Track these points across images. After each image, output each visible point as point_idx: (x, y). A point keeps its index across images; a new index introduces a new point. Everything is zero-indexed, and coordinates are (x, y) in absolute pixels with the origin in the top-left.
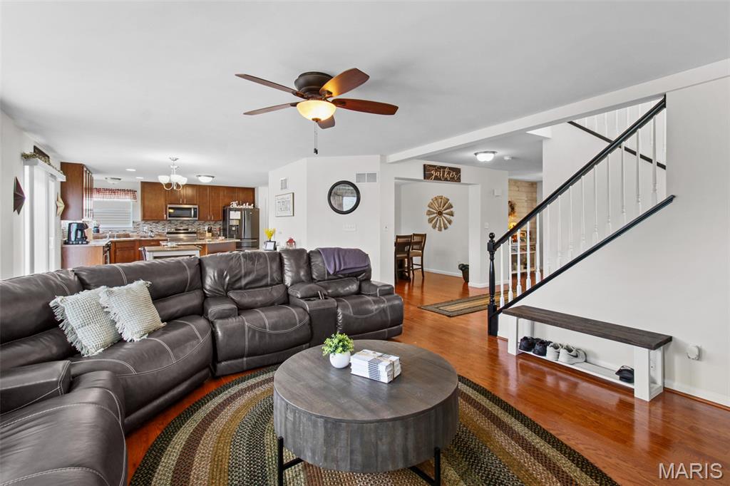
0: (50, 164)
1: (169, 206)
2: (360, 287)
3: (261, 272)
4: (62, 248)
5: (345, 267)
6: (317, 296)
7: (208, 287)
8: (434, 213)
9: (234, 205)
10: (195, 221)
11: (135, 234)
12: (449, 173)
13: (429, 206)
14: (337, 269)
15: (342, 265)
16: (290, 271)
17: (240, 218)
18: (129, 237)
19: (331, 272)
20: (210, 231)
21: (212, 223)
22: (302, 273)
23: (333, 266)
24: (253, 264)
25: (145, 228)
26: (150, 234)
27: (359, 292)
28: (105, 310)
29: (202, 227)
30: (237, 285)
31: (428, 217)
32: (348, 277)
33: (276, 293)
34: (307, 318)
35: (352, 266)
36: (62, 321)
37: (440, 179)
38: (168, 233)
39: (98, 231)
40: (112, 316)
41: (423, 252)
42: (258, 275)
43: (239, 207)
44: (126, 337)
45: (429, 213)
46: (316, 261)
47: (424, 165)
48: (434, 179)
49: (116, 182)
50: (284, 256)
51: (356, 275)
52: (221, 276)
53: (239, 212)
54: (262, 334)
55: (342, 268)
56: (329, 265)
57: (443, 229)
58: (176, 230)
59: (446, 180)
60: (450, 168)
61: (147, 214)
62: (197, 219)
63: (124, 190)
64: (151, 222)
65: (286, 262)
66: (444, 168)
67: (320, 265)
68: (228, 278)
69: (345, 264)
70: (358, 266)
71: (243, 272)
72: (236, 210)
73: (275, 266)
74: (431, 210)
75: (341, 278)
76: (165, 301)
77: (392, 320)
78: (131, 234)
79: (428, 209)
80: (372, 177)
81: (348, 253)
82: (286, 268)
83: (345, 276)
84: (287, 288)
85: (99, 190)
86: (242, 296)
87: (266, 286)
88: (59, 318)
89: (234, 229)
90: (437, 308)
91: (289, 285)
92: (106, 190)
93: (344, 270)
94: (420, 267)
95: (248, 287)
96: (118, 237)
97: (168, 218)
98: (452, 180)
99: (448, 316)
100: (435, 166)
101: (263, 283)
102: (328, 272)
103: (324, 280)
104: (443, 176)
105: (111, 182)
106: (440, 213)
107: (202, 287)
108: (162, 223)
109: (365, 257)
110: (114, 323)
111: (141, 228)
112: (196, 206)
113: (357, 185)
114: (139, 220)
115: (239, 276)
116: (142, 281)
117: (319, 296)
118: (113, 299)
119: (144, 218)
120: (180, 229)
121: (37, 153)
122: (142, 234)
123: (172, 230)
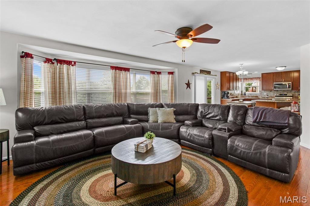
0: (210, 75)
1: (274, 83)
10: (290, 90)
11: (260, 96)
14: (257, 120)
15: (262, 118)
18: (257, 97)
19: (253, 122)
22: (239, 117)
23: (255, 117)
25: (265, 94)
26: (266, 96)
32: (270, 127)
38: (276, 96)
39: (245, 94)
40: (158, 115)
42: (214, 114)
44: (159, 121)
46: (249, 113)
49: (250, 75)
51: (278, 128)
52: (202, 112)
55: (261, 121)
58: (280, 95)
61: (265, 87)
63: (256, 78)
64: (267, 91)
65: (231, 111)
67: (250, 116)
71: (209, 112)
78: (259, 96)
82: (230, 114)
83: (268, 126)
87: (217, 120)
88: (148, 112)
92: (249, 79)
96: (252, 97)
97: (274, 89)
101: (217, 118)
103: (250, 125)
105: (248, 75)
107: (196, 115)
108: (272, 92)
110: (158, 117)
111: (263, 94)
114: (261, 90)
115: (207, 113)
116: (173, 108)
117: (226, 130)
118: (159, 111)
119: (263, 89)
120: (282, 95)
121: (202, 71)
122: (263, 96)
123: (278, 95)
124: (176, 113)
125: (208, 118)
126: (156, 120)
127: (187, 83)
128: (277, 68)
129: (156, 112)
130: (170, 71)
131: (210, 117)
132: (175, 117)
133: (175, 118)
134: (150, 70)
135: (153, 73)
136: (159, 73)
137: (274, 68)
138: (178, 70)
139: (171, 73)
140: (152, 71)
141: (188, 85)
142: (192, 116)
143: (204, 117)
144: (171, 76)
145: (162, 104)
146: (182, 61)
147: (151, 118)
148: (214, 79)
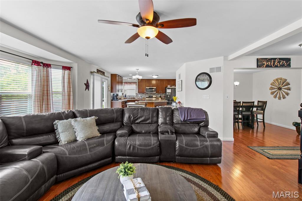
0: (105, 76)
1: (146, 88)
2: (199, 130)
3: (147, 117)
4: (111, 102)
5: (191, 118)
6: (168, 132)
7: (125, 122)
8: (275, 89)
9: (169, 87)
10: (155, 93)
11: (136, 98)
12: (279, 62)
13: (271, 84)
14: (186, 119)
16: (161, 118)
17: (171, 92)
18: (135, 99)
19: (182, 120)
20: (160, 97)
21: (161, 94)
22: (168, 119)
23: (183, 117)
24: (144, 113)
25: (139, 96)
26: (141, 98)
27: (198, 133)
28: (73, 127)
29: (158, 95)
30: (137, 122)
31: (270, 91)
32: (193, 123)
33: (152, 127)
34: (158, 143)
35: (194, 118)
36: (56, 129)
37: (271, 67)
38: (146, 98)
39: (126, 96)
40: (75, 130)
41: (264, 112)
42: (145, 118)
43: (171, 87)
44: (78, 139)
45: (271, 88)
46: (176, 114)
47: (257, 59)
48: (265, 67)
49: (130, 80)
50: (160, 110)
51: (198, 123)
52: (129, 117)
53: (171, 90)
54: (134, 147)
55: (188, 119)
56: (182, 116)
57: (282, 98)
59: (276, 66)
60: (280, 59)
61: (140, 90)
62: (155, 92)
63: (133, 82)
64: (141, 94)
65: (160, 113)
66: (276, 59)
67: (178, 116)
68: (132, 118)
69: (191, 116)
70: (199, 118)
71: (139, 116)
72: (169, 89)
73: (155, 114)
74: (272, 86)
75: (189, 124)
76: (103, 125)
77: (211, 153)
78: (135, 98)
79: (271, 86)
80: (219, 69)
81: (193, 110)
82: (160, 116)
83: (191, 123)
84: (158, 125)
85: (126, 83)
86: (136, 127)
87: (149, 123)
88: (55, 128)
89: (169, 96)
90: (262, 150)
91: (160, 124)
92: (128, 82)
93: (189, 119)
94: (262, 121)
95: (141, 123)
96: (131, 98)
97: (146, 92)
98: (282, 66)
99: (268, 158)
100: (266, 59)
101: (148, 122)
102: (181, 119)
103: (179, 124)
104: (273, 65)
105: (129, 80)
106: (280, 89)
107: (122, 121)
108: (144, 94)
109: (206, 113)
110: (75, 132)
112: (155, 87)
113: (210, 74)
114: (137, 93)
115: (137, 118)
116: (94, 117)
117: (169, 132)
118: (76, 123)
119: (139, 92)
120: (150, 96)
121: (99, 71)
122: (138, 98)
123: (148, 97)
124: (99, 123)
125: (138, 123)
126: (72, 138)
127: (86, 83)
128: (153, 76)
129: (71, 125)
130: (66, 66)
131: (140, 122)
132: (98, 128)
133: (98, 130)
134: (32, 59)
135: (36, 63)
136: (48, 66)
137: (151, 76)
138: (78, 65)
139: (69, 68)
140: (36, 61)
141: (87, 86)
142: (119, 123)
143: (133, 122)
144: (67, 72)
145: (73, 113)
146: (146, 54)
147: (63, 137)
148: (107, 81)
